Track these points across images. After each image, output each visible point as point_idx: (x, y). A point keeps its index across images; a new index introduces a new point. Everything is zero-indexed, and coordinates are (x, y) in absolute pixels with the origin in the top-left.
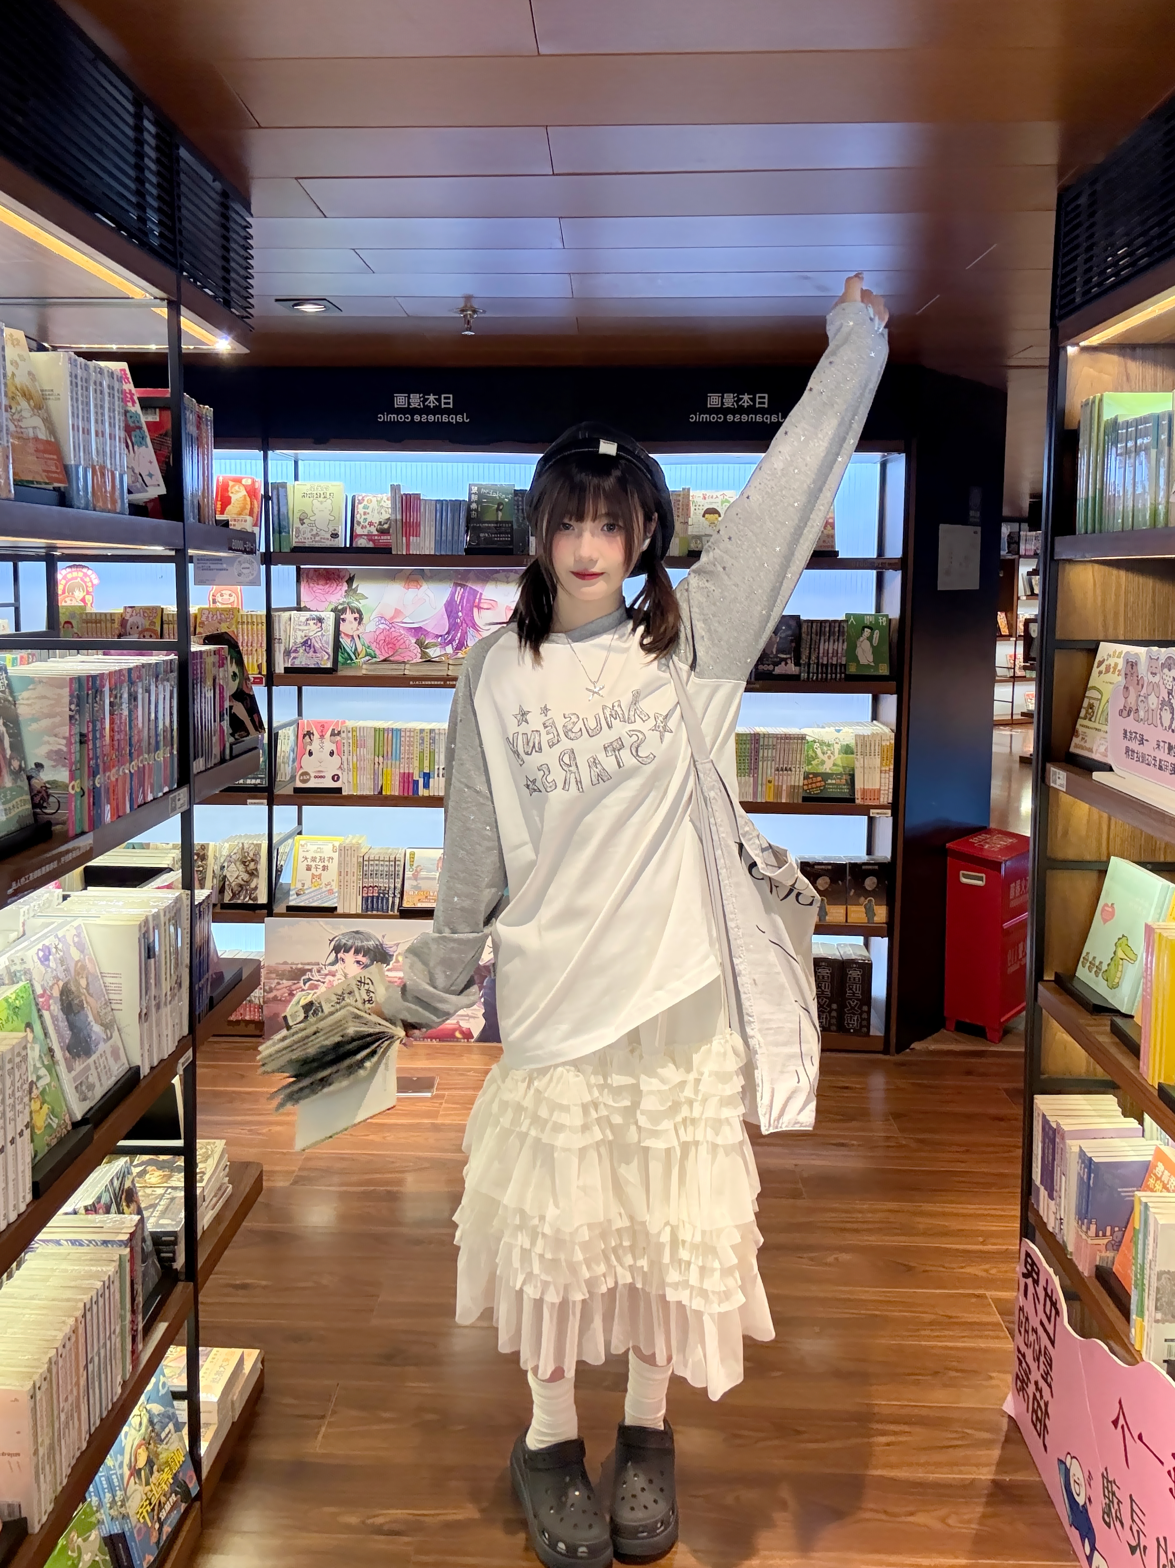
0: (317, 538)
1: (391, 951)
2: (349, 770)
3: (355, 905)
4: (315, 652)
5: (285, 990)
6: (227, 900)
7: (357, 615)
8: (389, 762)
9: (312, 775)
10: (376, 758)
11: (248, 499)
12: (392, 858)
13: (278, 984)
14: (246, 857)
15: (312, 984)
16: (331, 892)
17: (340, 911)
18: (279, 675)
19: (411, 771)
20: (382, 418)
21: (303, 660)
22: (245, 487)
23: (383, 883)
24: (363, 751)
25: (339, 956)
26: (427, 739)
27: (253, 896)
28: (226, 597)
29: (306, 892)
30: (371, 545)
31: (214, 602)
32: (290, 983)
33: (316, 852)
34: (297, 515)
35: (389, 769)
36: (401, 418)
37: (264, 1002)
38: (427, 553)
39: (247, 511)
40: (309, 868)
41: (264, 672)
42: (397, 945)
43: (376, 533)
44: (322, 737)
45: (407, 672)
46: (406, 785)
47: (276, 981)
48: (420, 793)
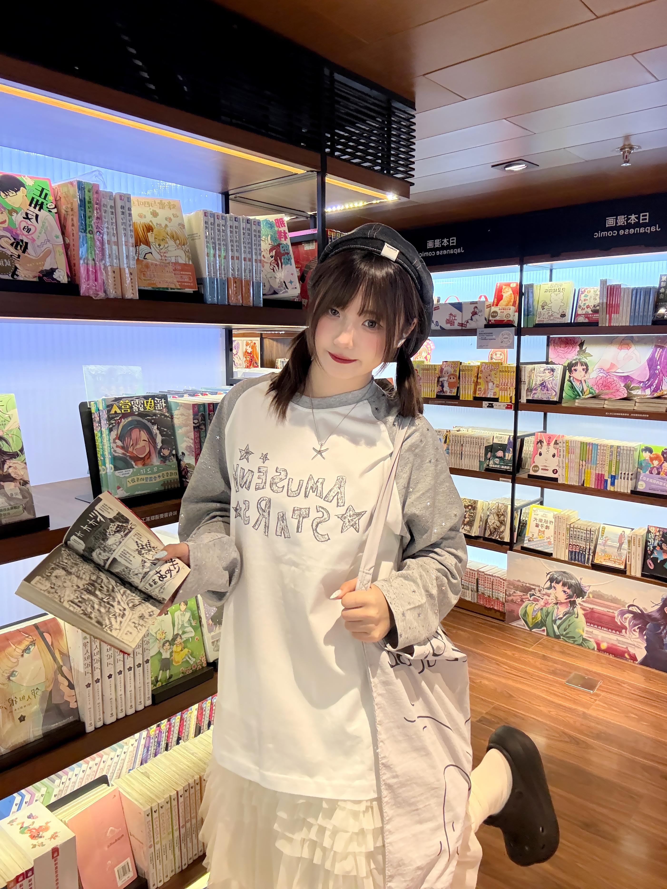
0: (552, 318)
1: (585, 589)
2: (563, 467)
3: (564, 555)
4: (547, 390)
5: (518, 597)
6: (486, 536)
7: (585, 367)
8: (589, 465)
9: (540, 468)
10: (581, 462)
11: (513, 296)
12: (589, 529)
13: (514, 592)
14: (499, 512)
15: (535, 598)
16: (550, 543)
17: (554, 556)
18: (523, 404)
19: (603, 473)
20: (597, 235)
21: (539, 395)
22: (512, 288)
23: (582, 544)
24: (573, 456)
25: (553, 584)
26: (615, 453)
27: (501, 536)
28: (498, 355)
29: (535, 540)
30: (587, 321)
31: (492, 358)
32: (521, 594)
33: (542, 516)
34: (540, 304)
35: (589, 470)
36: (610, 234)
37: (506, 601)
38: (624, 325)
39: (512, 303)
40: (537, 526)
41: (513, 402)
42: (589, 586)
43: (591, 312)
44: (549, 444)
45: (605, 406)
46: (600, 482)
47: (513, 590)
48: (608, 489)
